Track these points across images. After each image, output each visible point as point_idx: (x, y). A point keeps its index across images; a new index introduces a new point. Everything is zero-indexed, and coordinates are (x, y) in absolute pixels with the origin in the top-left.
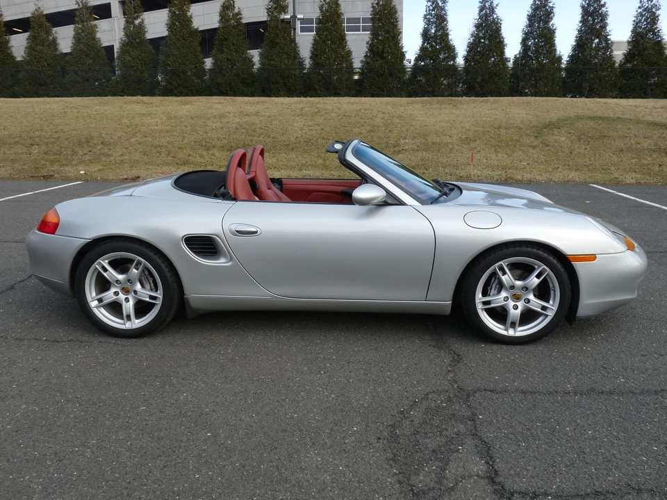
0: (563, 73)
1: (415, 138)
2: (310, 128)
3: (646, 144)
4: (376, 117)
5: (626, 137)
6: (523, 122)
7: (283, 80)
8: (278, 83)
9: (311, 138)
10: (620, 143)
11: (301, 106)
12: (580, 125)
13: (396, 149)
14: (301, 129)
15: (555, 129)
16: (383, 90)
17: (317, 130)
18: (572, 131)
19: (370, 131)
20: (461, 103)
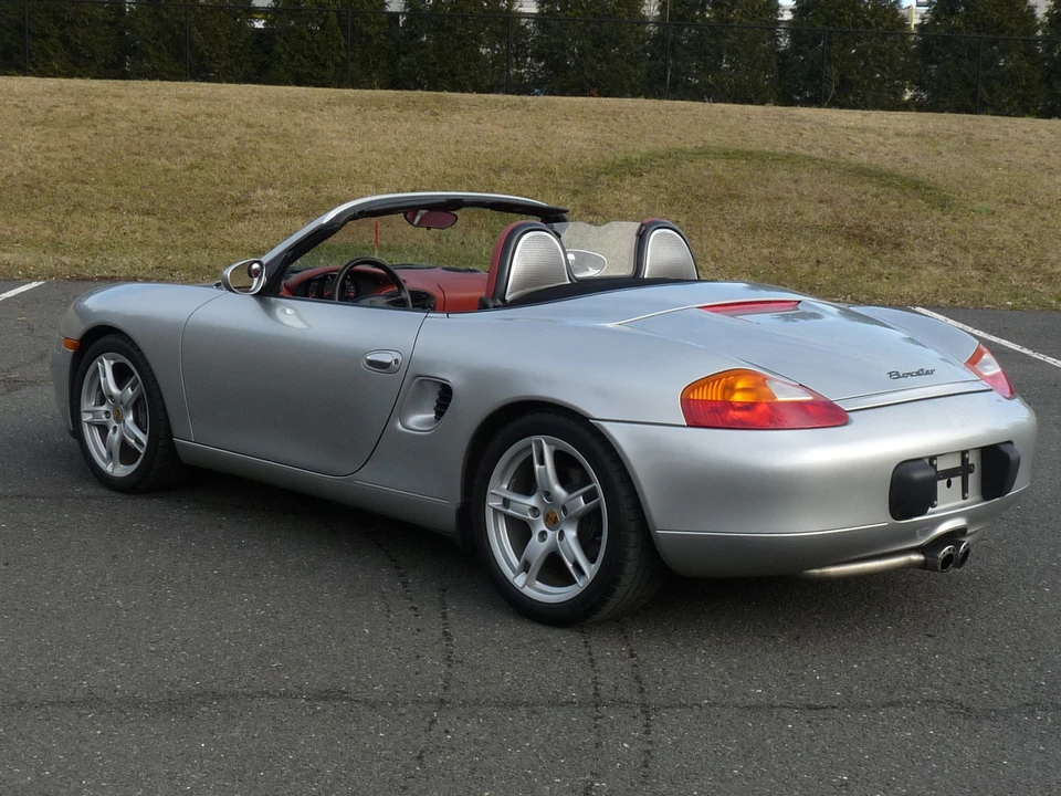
0: (784, 42)
1: (291, 185)
2: (49, 154)
3: (813, 215)
4: (223, 135)
5: (780, 198)
6: (563, 159)
7: (61, 28)
8: (46, 36)
9: (43, 177)
10: (758, 213)
11: (48, 101)
12: (688, 169)
13: (239, 210)
14: (27, 158)
15: (628, 177)
16: (324, 66)
17: (63, 160)
18: (665, 183)
19: (192, 167)
20: (456, 108)
